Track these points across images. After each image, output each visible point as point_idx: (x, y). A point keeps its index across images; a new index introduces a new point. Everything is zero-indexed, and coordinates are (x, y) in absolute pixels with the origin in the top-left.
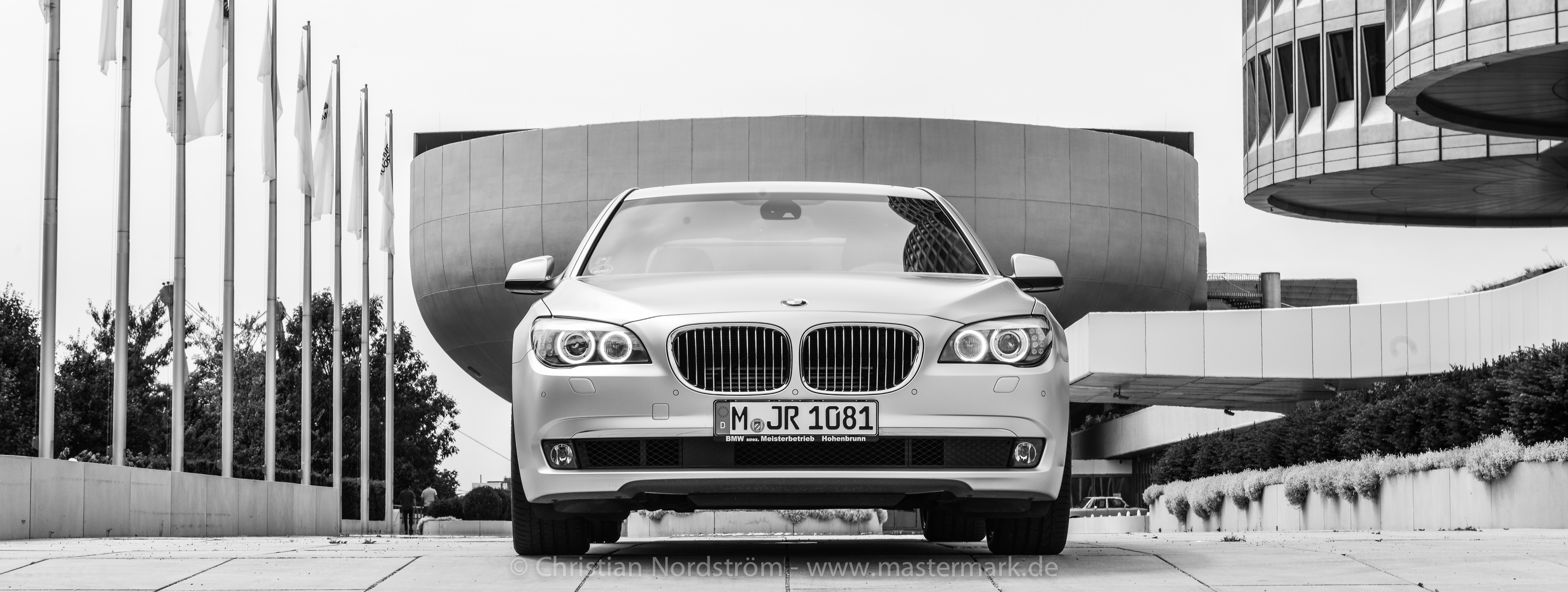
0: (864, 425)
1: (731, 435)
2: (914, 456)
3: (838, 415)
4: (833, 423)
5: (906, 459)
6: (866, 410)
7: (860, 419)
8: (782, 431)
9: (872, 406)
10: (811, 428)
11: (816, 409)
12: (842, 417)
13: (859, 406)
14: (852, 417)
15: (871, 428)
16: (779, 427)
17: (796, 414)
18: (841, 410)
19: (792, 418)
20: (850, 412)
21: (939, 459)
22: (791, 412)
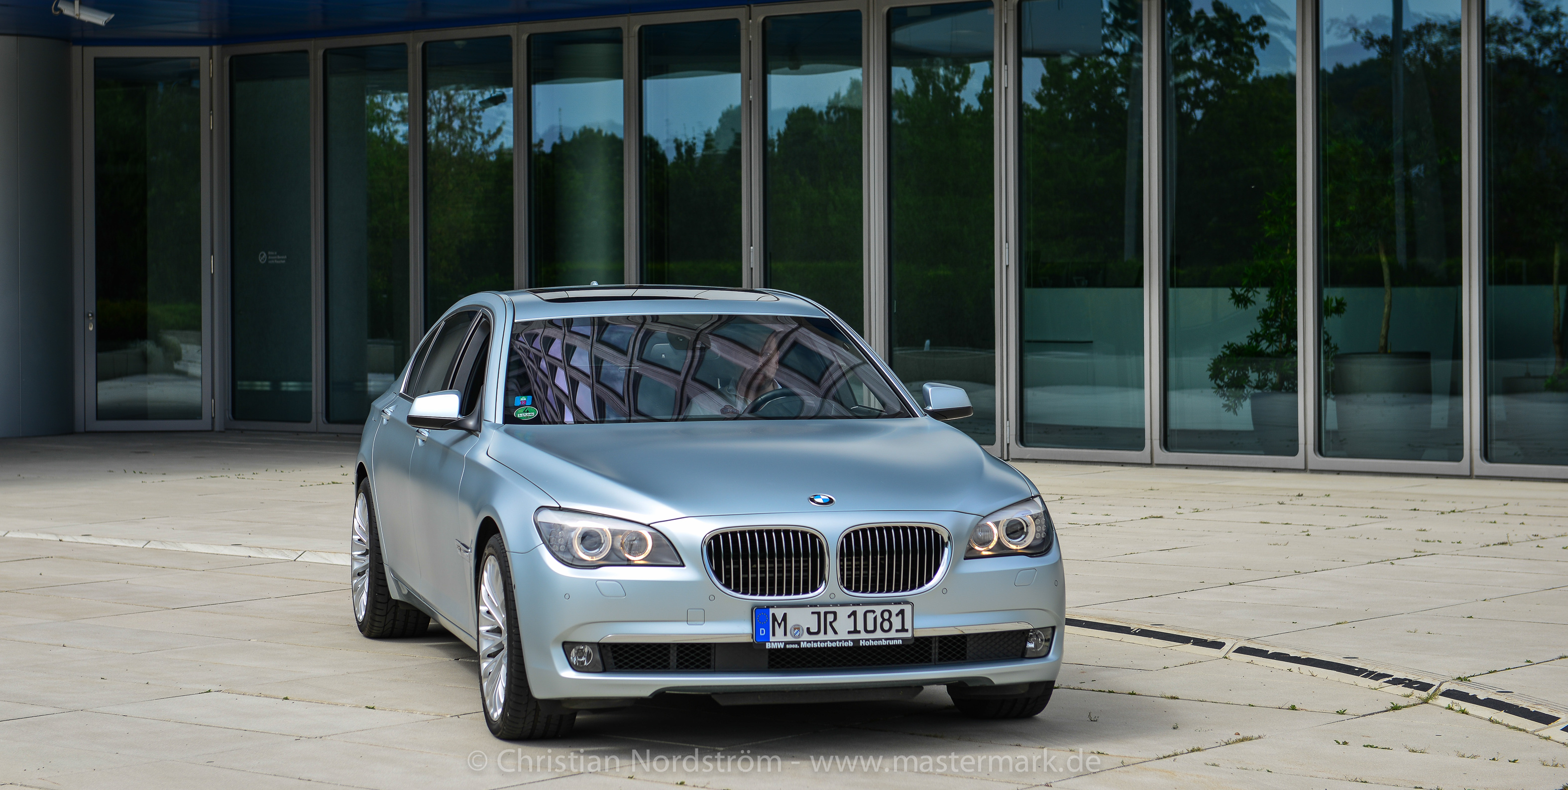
0: (900, 628)
1: (771, 642)
2: (940, 653)
3: (875, 618)
4: (870, 627)
5: (933, 657)
6: (902, 612)
7: (897, 622)
8: (821, 637)
9: (907, 609)
10: (849, 632)
11: (854, 613)
12: (879, 620)
13: (895, 609)
14: (889, 620)
15: (907, 631)
16: (818, 632)
17: (835, 619)
18: (878, 614)
19: (831, 623)
20: (886, 615)
21: (963, 655)
22: (830, 618)
